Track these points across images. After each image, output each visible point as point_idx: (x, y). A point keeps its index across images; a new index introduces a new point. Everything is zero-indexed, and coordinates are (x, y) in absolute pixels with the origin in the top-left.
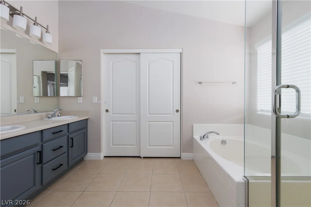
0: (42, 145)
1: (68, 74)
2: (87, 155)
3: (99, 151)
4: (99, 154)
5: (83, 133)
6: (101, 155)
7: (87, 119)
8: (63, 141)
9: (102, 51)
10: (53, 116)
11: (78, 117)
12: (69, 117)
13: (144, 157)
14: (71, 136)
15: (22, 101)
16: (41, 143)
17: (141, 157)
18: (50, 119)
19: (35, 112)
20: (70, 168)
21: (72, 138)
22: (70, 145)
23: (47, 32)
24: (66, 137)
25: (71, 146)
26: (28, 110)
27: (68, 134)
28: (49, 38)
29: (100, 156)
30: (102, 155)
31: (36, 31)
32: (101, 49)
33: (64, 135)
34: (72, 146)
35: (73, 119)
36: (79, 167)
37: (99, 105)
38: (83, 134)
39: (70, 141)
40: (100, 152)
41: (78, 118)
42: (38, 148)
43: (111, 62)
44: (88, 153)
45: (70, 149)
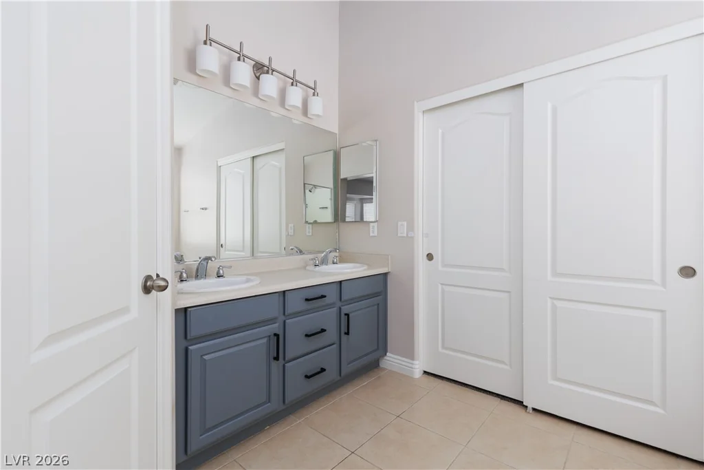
0: (285, 322)
1: (373, 177)
2: (386, 358)
3: (410, 353)
4: (411, 361)
5: (373, 306)
6: (413, 366)
7: (386, 274)
8: (327, 318)
9: (419, 107)
10: (324, 261)
11: (366, 267)
12: (351, 265)
13: (534, 410)
14: (345, 309)
15: (291, 232)
16: (283, 318)
17: (526, 407)
18: (317, 268)
19: (301, 252)
20: (345, 380)
21: (347, 315)
22: (344, 329)
23: (314, 95)
24: (335, 310)
25: (346, 331)
26: (292, 249)
27: (339, 304)
28: (316, 106)
29: (412, 368)
30: (417, 367)
31: (295, 96)
32: (415, 102)
33: (330, 306)
34: (347, 333)
35: (352, 273)
36: (365, 382)
37: (409, 240)
38: (376, 306)
39: (344, 318)
40: (413, 359)
41: (365, 270)
42: (275, 327)
43: (440, 131)
44: (388, 354)
45: (344, 337)
